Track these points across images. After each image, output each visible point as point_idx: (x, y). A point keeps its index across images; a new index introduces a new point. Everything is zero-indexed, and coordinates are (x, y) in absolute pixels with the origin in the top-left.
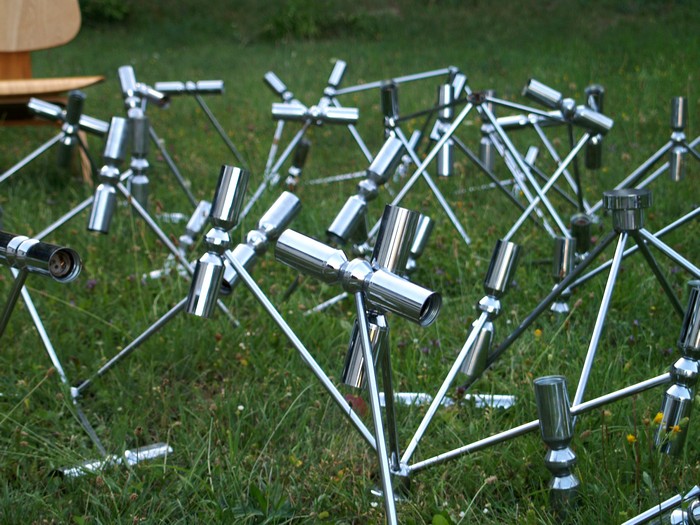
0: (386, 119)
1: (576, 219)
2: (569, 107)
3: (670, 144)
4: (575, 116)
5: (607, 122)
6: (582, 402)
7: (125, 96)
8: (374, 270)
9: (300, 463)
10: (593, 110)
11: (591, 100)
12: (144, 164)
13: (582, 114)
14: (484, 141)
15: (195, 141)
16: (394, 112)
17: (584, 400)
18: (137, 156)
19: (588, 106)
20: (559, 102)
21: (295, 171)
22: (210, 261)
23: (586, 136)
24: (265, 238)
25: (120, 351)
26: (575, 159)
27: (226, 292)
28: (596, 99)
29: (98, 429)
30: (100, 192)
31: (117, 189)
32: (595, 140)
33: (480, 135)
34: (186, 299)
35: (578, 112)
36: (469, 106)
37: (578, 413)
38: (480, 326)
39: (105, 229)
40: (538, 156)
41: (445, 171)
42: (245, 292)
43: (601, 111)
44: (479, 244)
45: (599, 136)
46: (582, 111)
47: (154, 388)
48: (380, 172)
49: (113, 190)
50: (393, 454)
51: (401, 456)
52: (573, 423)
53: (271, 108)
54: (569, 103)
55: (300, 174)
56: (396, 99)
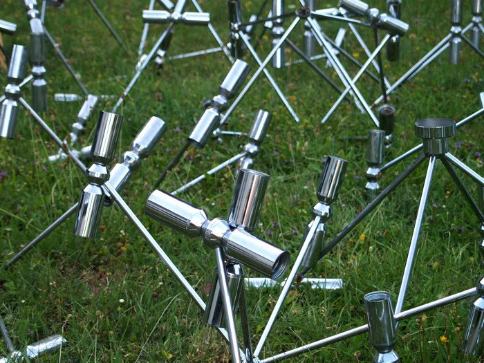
0: (232, 24)
1: (383, 109)
2: (375, 15)
3: (450, 35)
4: (379, 22)
5: (405, 26)
6: (402, 311)
7: (27, 9)
8: (232, 228)
9: (171, 356)
10: (393, 17)
11: (392, 8)
12: (42, 70)
13: (385, 20)
14: (307, 33)
15: (86, 20)
16: (238, 19)
17: (404, 309)
18: (37, 64)
19: (389, 14)
20: (367, 11)
21: (162, 53)
22: (92, 191)
23: (388, 37)
24: (137, 157)
25: (23, 248)
26: (379, 53)
27: (107, 204)
28: (395, 8)
29: (6, 318)
30: (6, 106)
31: (19, 102)
32: (394, 39)
33: (303, 29)
34: (77, 204)
35: (382, 19)
36: (298, 19)
37: (400, 319)
38: (315, 226)
39: (10, 136)
40: (346, 35)
41: (278, 65)
42: (122, 216)
43: (399, 17)
44: (307, 124)
45: (397, 36)
46: (385, 18)
47: (51, 284)
48: (230, 89)
49: (15, 104)
50: (247, 349)
51: (254, 351)
52: (396, 327)
53: (142, 13)
54: (374, 12)
55: (165, 55)
56: (239, 7)
